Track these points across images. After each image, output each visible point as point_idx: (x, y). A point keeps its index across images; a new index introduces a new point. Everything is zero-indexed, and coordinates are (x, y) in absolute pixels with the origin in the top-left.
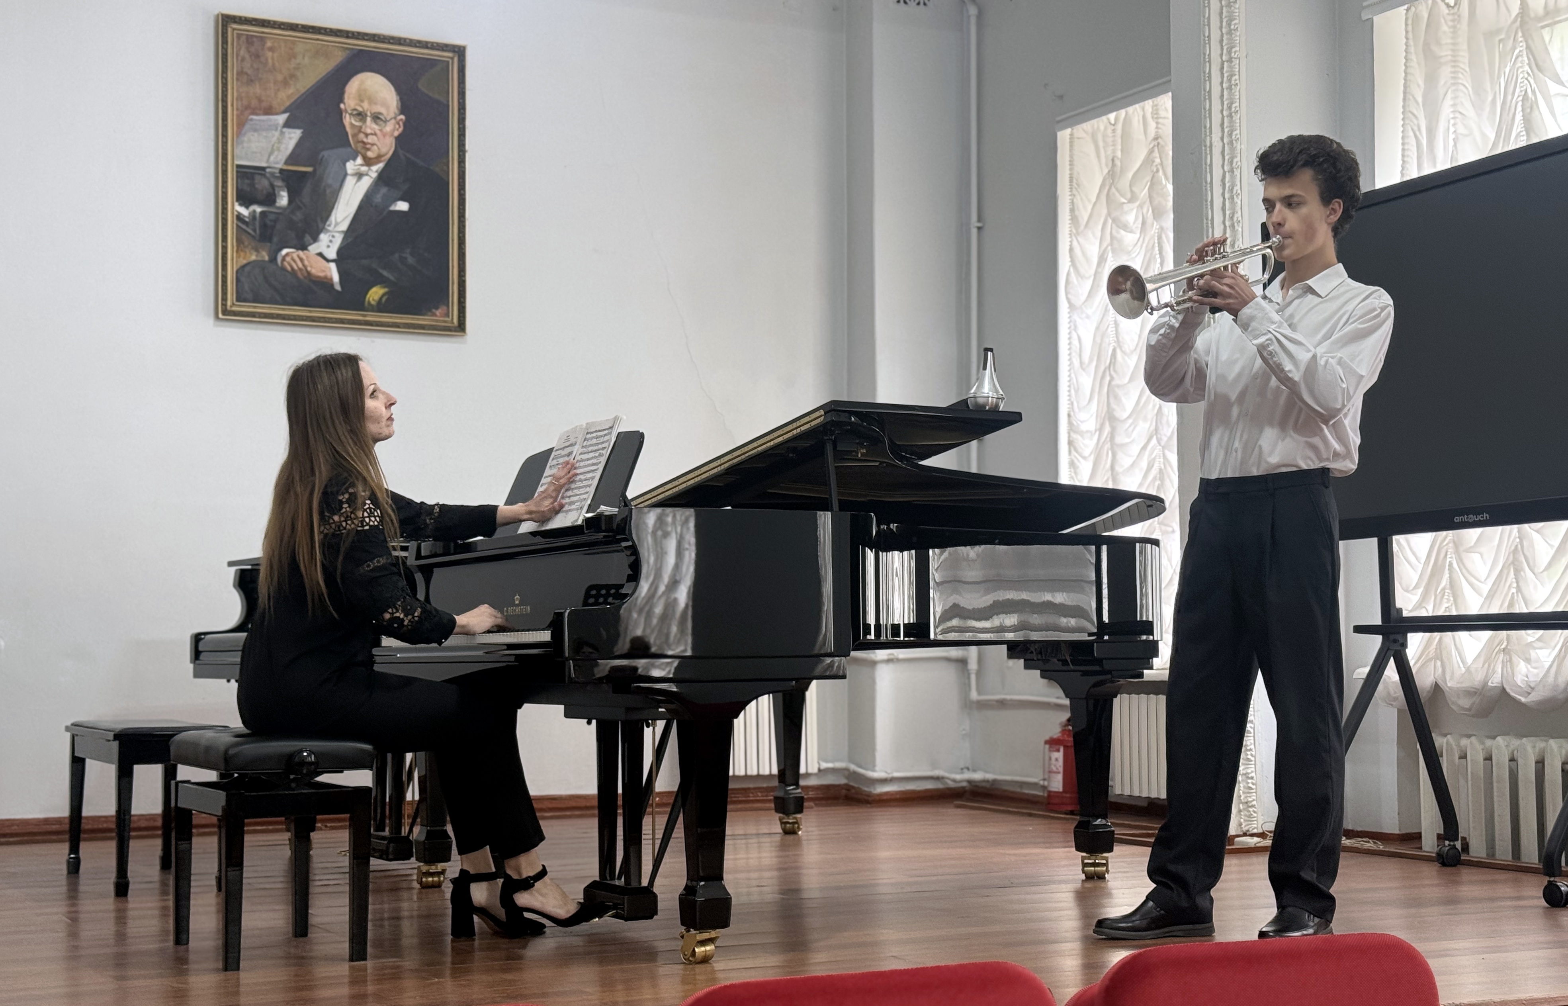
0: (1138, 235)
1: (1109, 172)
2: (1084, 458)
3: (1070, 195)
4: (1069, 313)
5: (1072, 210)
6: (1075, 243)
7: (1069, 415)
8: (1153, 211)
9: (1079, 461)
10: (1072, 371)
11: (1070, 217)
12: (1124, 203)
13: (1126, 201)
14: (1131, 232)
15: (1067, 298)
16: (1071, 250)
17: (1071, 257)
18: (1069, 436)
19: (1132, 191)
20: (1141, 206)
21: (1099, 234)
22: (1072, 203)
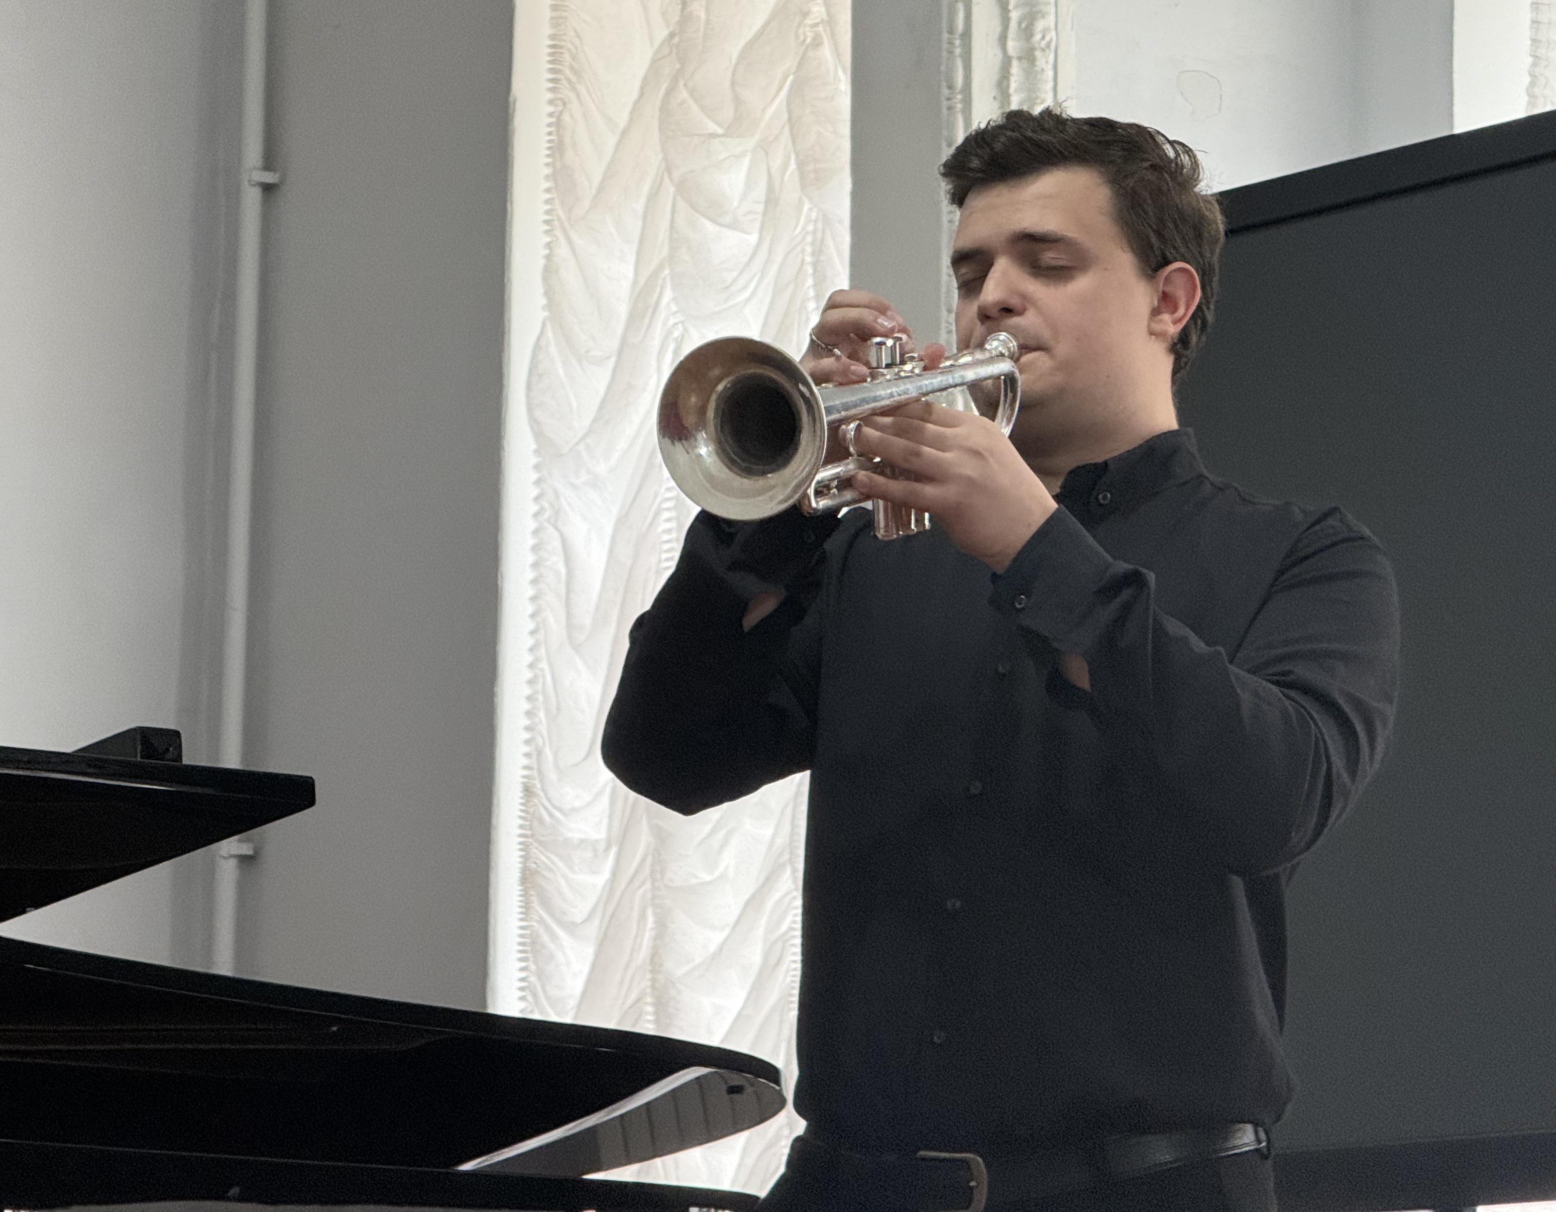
0: (753, 238)
1: (672, 35)
2: (570, 928)
3: (551, 102)
4: (537, 467)
5: (557, 149)
6: (562, 250)
7: (528, 791)
8: (801, 166)
9: (554, 937)
10: (542, 652)
11: (547, 171)
12: (713, 136)
13: (720, 131)
14: (734, 225)
15: (533, 421)
16: (549, 272)
17: (549, 293)
18: (526, 858)
19: (738, 101)
20: (765, 147)
21: (635, 227)
22: (558, 124)
